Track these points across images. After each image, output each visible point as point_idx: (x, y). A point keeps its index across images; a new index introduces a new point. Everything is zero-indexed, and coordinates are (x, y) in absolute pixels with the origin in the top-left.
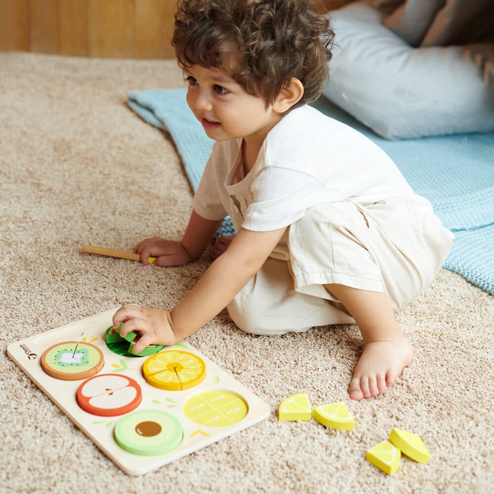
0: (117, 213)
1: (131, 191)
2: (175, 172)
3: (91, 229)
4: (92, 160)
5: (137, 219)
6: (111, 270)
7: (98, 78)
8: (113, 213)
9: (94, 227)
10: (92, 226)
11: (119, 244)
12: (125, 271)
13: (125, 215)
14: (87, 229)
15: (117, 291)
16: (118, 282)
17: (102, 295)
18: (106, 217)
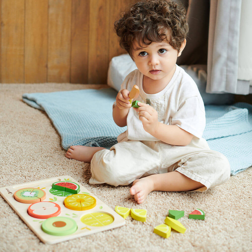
0: (20, 141)
1: (26, 133)
2: (48, 126)
3: (7, 148)
4: (6, 122)
5: (30, 143)
6: (18, 163)
7: (7, 90)
8: (18, 142)
9: (9, 147)
10: (8, 147)
11: (22, 154)
12: (25, 163)
13: (24, 142)
14: (5, 148)
15: (22, 171)
16: (22, 168)
17: (14, 173)
18: (14, 143)
